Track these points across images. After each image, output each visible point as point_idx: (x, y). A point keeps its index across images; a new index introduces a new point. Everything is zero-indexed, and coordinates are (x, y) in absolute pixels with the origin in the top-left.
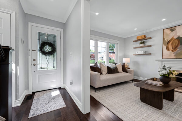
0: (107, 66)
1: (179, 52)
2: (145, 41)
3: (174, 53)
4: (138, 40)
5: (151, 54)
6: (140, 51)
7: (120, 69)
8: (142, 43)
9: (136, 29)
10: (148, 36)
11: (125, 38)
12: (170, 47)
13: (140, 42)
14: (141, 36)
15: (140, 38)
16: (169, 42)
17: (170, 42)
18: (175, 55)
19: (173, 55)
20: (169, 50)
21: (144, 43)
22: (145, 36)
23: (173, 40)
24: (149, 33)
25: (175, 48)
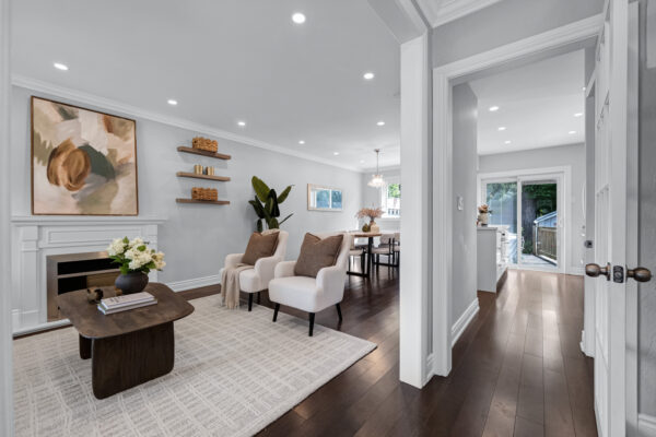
1: (88, 193)
3: (73, 196)
12: (62, 174)
16: (55, 153)
17: (59, 154)
19: (73, 201)
20: (57, 183)
23: (68, 152)
25: (76, 181)
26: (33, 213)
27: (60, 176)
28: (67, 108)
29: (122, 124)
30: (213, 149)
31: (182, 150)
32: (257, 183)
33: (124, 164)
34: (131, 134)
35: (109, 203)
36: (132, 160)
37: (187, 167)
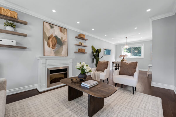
2: (15, 23)
3: (53, 50)
6: (7, 40)
13: (5, 21)
16: (49, 38)
17: (50, 38)
18: (55, 53)
19: (53, 52)
20: (50, 47)
23: (52, 38)
25: (54, 46)
26: (44, 55)
27: (50, 45)
28: (52, 25)
29: (64, 30)
30: (84, 37)
31: (76, 38)
32: (93, 47)
33: (64, 41)
34: (66, 33)
35: (61, 53)
36: (66, 40)
37: (77, 43)
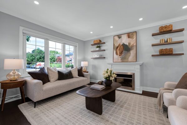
0: (58, 71)
1: (124, 56)
2: (100, 45)
3: (120, 57)
4: (95, 44)
5: (104, 58)
6: (96, 55)
7: (75, 74)
8: (98, 47)
9: (91, 33)
10: (103, 41)
11: (84, 41)
12: (118, 52)
13: (96, 46)
14: (97, 41)
15: (96, 43)
16: (117, 47)
18: (121, 59)
20: (117, 55)
21: (99, 47)
22: (100, 41)
23: (120, 46)
24: (103, 38)
25: (121, 53)
26: (113, 62)
28: (119, 36)
29: (132, 34)
33: (133, 46)
35: (128, 59)
36: (135, 44)
37: (157, 41)
